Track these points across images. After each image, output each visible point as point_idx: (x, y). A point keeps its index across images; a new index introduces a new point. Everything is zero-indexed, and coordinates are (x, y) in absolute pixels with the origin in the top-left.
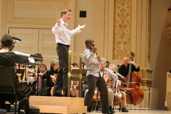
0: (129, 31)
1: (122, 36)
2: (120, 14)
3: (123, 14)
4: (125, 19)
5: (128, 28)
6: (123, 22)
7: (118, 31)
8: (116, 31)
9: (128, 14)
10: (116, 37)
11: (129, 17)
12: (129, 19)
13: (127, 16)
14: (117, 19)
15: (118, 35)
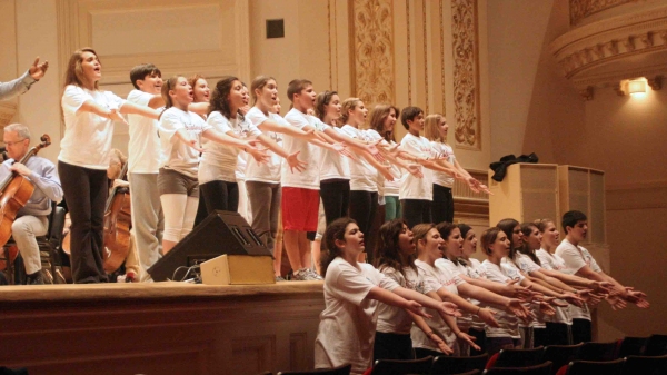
0: (390, 62)
1: (374, 80)
2: (367, 16)
3: (372, 15)
4: (378, 28)
5: (387, 53)
6: (373, 38)
7: (362, 64)
8: (358, 64)
9: (385, 14)
10: (360, 81)
11: (388, 20)
12: (390, 27)
13: (383, 20)
14: (358, 32)
15: (364, 77)
